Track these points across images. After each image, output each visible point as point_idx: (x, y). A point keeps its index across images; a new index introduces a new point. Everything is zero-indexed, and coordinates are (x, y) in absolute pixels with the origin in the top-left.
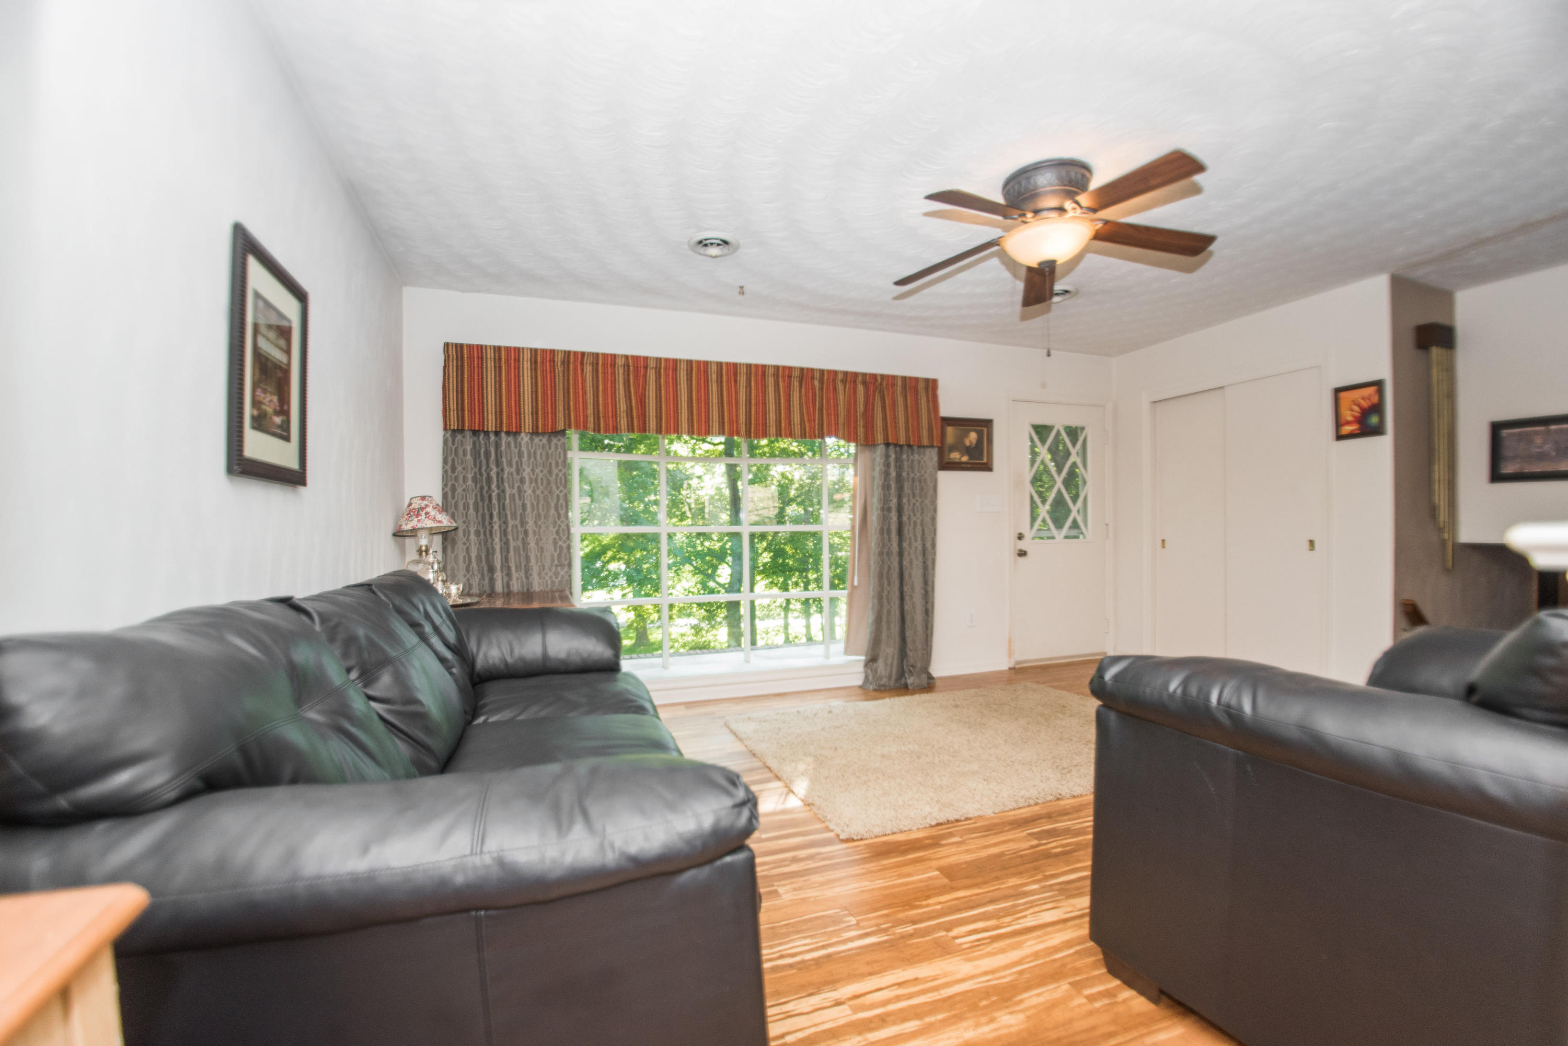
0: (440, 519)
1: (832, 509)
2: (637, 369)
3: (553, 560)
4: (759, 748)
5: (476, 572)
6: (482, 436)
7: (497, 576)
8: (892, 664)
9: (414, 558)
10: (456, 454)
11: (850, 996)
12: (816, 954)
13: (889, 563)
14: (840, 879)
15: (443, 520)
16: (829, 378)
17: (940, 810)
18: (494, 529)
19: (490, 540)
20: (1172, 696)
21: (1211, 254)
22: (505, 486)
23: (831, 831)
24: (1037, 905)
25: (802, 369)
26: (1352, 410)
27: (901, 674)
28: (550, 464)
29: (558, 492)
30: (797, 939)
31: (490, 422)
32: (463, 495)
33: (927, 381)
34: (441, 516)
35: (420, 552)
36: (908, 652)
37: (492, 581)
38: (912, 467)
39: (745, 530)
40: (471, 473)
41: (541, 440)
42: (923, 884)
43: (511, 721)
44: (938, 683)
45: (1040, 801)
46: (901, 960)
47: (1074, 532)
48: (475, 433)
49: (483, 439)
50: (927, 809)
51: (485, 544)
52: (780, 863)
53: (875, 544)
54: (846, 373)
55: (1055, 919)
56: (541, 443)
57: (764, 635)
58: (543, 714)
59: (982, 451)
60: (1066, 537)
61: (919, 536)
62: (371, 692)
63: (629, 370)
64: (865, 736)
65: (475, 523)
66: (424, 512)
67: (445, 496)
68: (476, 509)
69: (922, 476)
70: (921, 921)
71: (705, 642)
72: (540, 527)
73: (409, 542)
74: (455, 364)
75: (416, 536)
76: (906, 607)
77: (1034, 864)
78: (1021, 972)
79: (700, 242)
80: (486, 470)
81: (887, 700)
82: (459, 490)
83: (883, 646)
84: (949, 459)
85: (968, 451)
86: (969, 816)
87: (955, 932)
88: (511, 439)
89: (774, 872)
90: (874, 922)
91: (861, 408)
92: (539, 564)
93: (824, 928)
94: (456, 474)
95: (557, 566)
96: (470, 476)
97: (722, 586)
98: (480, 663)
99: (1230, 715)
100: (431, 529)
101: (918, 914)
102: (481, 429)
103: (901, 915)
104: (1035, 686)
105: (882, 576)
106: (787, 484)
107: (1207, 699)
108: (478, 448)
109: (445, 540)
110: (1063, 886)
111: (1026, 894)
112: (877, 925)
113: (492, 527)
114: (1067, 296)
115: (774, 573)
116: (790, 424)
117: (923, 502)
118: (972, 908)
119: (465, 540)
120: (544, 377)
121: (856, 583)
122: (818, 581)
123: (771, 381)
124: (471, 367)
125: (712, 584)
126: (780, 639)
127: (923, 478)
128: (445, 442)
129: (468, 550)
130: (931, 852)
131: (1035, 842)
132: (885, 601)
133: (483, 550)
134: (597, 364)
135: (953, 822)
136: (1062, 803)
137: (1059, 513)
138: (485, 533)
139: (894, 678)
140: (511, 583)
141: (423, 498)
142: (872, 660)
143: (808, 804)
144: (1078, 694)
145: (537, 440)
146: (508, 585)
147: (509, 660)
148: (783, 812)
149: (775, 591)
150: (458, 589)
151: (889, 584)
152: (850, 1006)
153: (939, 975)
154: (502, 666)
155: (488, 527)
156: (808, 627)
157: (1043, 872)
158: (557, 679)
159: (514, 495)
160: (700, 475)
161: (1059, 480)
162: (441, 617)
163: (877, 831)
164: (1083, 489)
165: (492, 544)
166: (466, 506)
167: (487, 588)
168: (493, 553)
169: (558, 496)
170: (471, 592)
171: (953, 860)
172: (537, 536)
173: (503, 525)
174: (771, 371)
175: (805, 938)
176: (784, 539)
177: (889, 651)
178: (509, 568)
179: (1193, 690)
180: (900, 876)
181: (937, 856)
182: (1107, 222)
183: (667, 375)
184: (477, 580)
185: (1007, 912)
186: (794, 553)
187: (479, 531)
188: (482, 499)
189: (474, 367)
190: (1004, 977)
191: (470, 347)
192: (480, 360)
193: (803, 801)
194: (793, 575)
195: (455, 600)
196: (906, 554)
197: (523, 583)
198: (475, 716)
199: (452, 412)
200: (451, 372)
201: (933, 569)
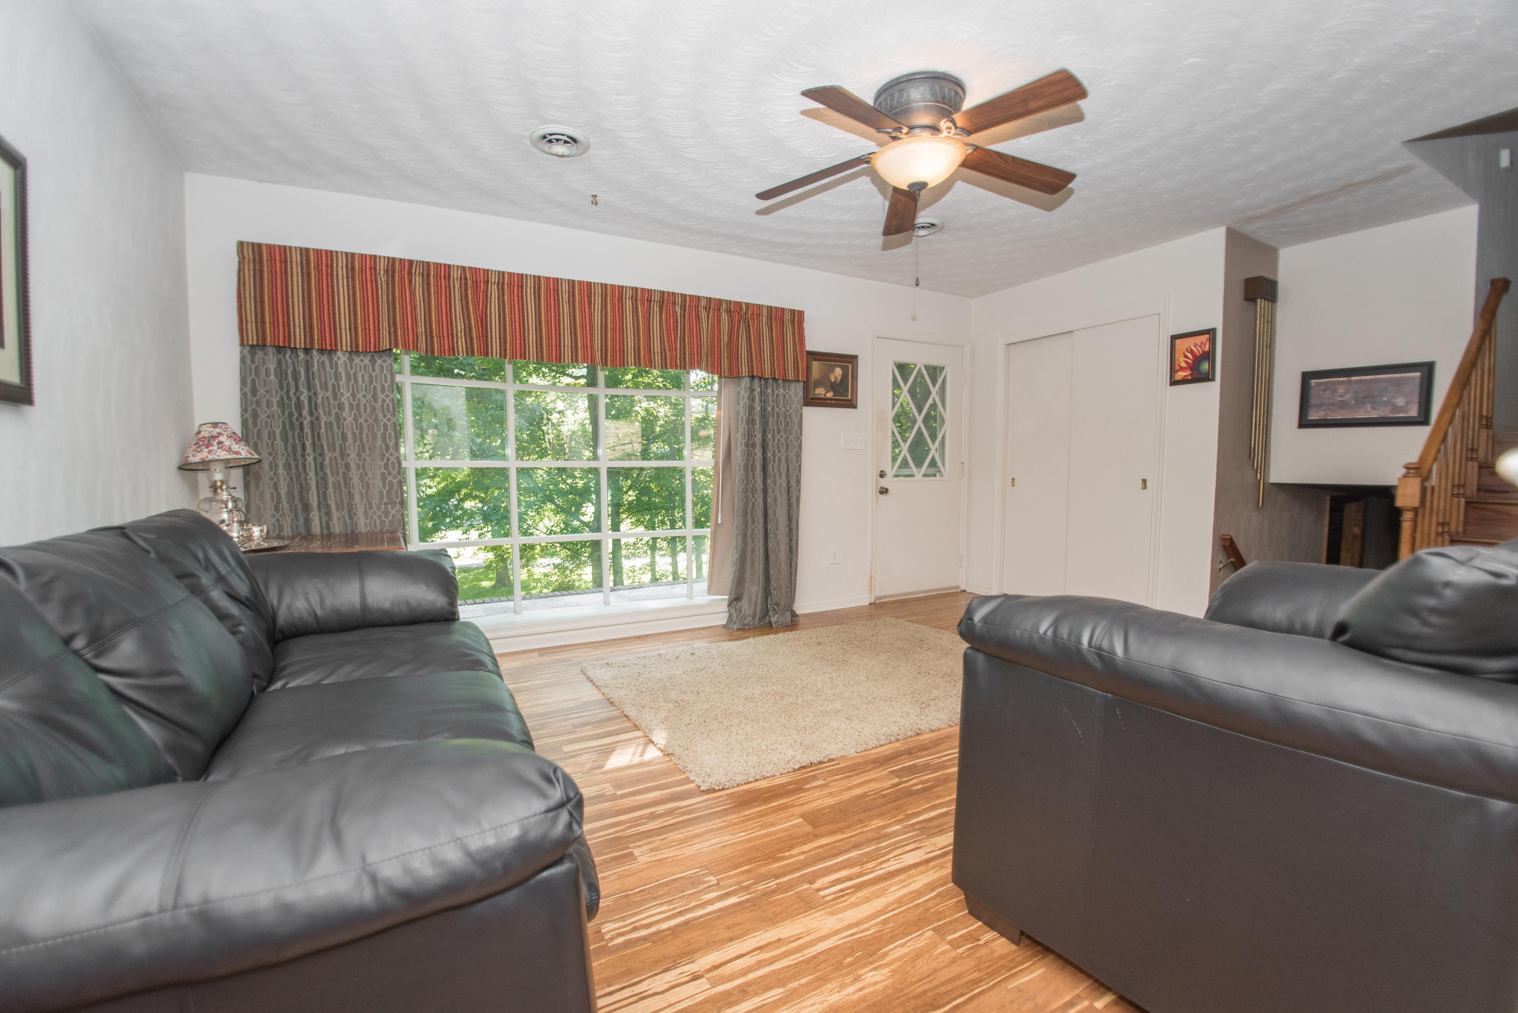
0: (238, 450)
1: (697, 446)
2: (476, 283)
3: (382, 498)
4: (617, 695)
5: (287, 512)
6: (289, 353)
7: (313, 516)
8: (756, 603)
9: (208, 496)
10: (257, 374)
11: (708, 967)
12: (672, 923)
13: (753, 500)
14: (699, 835)
15: (242, 451)
16: (692, 303)
17: (804, 753)
18: (308, 462)
19: (303, 475)
20: (1042, 639)
21: (1071, 191)
22: (319, 413)
23: (693, 782)
24: (899, 847)
25: (662, 293)
26: (1186, 357)
27: (766, 613)
28: (375, 388)
29: (385, 421)
30: (652, 907)
31: (298, 337)
32: (267, 422)
33: (793, 312)
34: (238, 446)
35: (214, 488)
36: (772, 590)
37: (308, 521)
38: (777, 401)
39: (603, 465)
40: (277, 397)
41: (362, 361)
42: (786, 833)
43: (317, 684)
44: (802, 621)
45: (900, 738)
46: (763, 921)
47: (932, 471)
48: (279, 349)
49: (290, 357)
50: (791, 752)
51: (298, 479)
52: (637, 822)
53: (739, 481)
54: (709, 300)
55: (918, 860)
56: (362, 365)
57: (631, 574)
58: (357, 675)
59: (847, 387)
60: (924, 475)
61: (784, 472)
62: (103, 663)
63: (466, 284)
64: (728, 678)
65: (283, 455)
66: (216, 441)
67: (244, 423)
68: (285, 439)
69: (788, 411)
70: (784, 874)
71: (569, 581)
72: (365, 460)
73: (202, 476)
74: (252, 267)
75: (208, 470)
76: (770, 545)
77: (896, 803)
78: (885, 922)
79: (544, 137)
80: (295, 394)
81: (751, 639)
82: (263, 417)
83: (747, 585)
84: (814, 394)
85: (833, 387)
86: (832, 757)
87: (818, 884)
88: (325, 358)
89: (630, 832)
90: (735, 880)
91: (725, 338)
92: (365, 501)
93: (683, 892)
94: (258, 397)
95: (386, 504)
96: (275, 400)
97: (586, 524)
98: (282, 617)
99: (1100, 656)
100: (227, 461)
101: (781, 867)
102: (287, 345)
103: (763, 870)
104: (893, 620)
105: (746, 514)
106: (652, 421)
107: (1079, 642)
108: (284, 367)
109: (246, 474)
110: (924, 825)
111: (889, 836)
112: (738, 883)
113: (305, 460)
114: (933, 230)
115: (638, 511)
116: (650, 352)
117: (787, 438)
118: (835, 855)
119: (272, 474)
120: (363, 288)
121: (719, 522)
122: (683, 519)
123: (628, 305)
124: (272, 272)
125: (576, 523)
126: (647, 578)
127: (788, 414)
128: (243, 360)
129: (276, 486)
130: (794, 798)
131: (896, 780)
132: (749, 538)
133: (295, 487)
134: (428, 275)
135: (816, 765)
136: (921, 738)
137: (919, 451)
138: (296, 467)
139: (758, 617)
140: (331, 524)
141: (215, 425)
142: (735, 600)
143: (667, 754)
144: (934, 627)
145: (357, 360)
146: (328, 527)
147: (319, 612)
148: (641, 765)
149: (641, 529)
150: (262, 531)
151: (753, 522)
152: (707, 979)
153: (802, 933)
154: (311, 620)
155: (301, 460)
156: (674, 564)
157: (905, 811)
158: (378, 634)
159: (331, 423)
160: (562, 409)
161: (920, 419)
162: (229, 564)
163: (739, 779)
164: (940, 430)
165: (306, 479)
166: (272, 435)
167: (302, 530)
168: (308, 490)
169: (385, 425)
170: (282, 534)
171: (816, 804)
172: (361, 471)
173: (318, 457)
174: (629, 294)
175: (661, 904)
176: (650, 477)
177: (754, 589)
178: (328, 507)
179: (1064, 632)
180: (763, 826)
181: (801, 801)
182: (977, 148)
183: (511, 292)
184: (289, 521)
185: (870, 857)
186: (659, 491)
187: (290, 464)
188: (292, 427)
189: (276, 272)
190: (868, 929)
191: (270, 247)
192: (283, 265)
193: (662, 751)
194: (659, 513)
195: (259, 544)
196: (770, 491)
197: (345, 522)
198: (271, 681)
199: (249, 325)
200: (247, 277)
201: (798, 506)
